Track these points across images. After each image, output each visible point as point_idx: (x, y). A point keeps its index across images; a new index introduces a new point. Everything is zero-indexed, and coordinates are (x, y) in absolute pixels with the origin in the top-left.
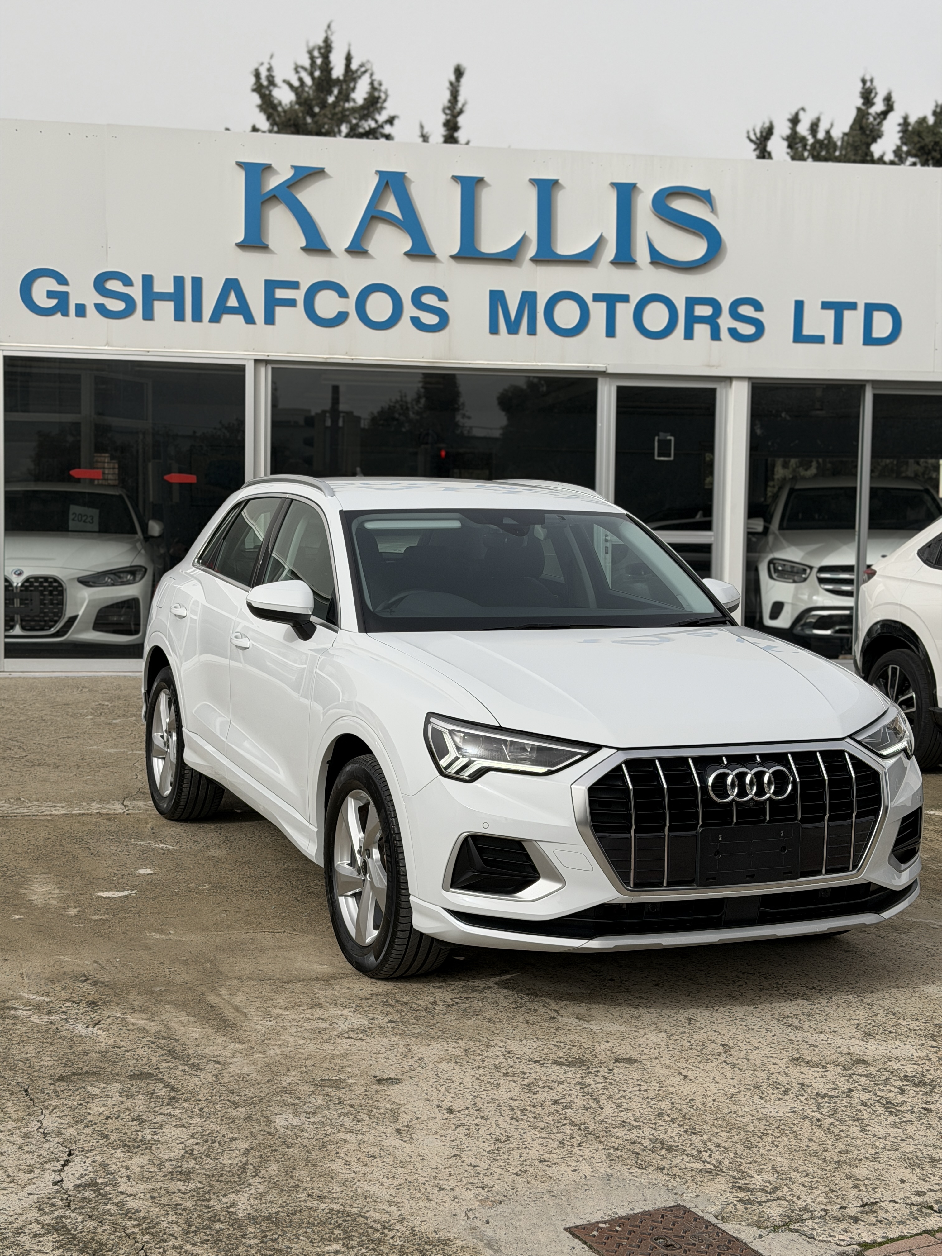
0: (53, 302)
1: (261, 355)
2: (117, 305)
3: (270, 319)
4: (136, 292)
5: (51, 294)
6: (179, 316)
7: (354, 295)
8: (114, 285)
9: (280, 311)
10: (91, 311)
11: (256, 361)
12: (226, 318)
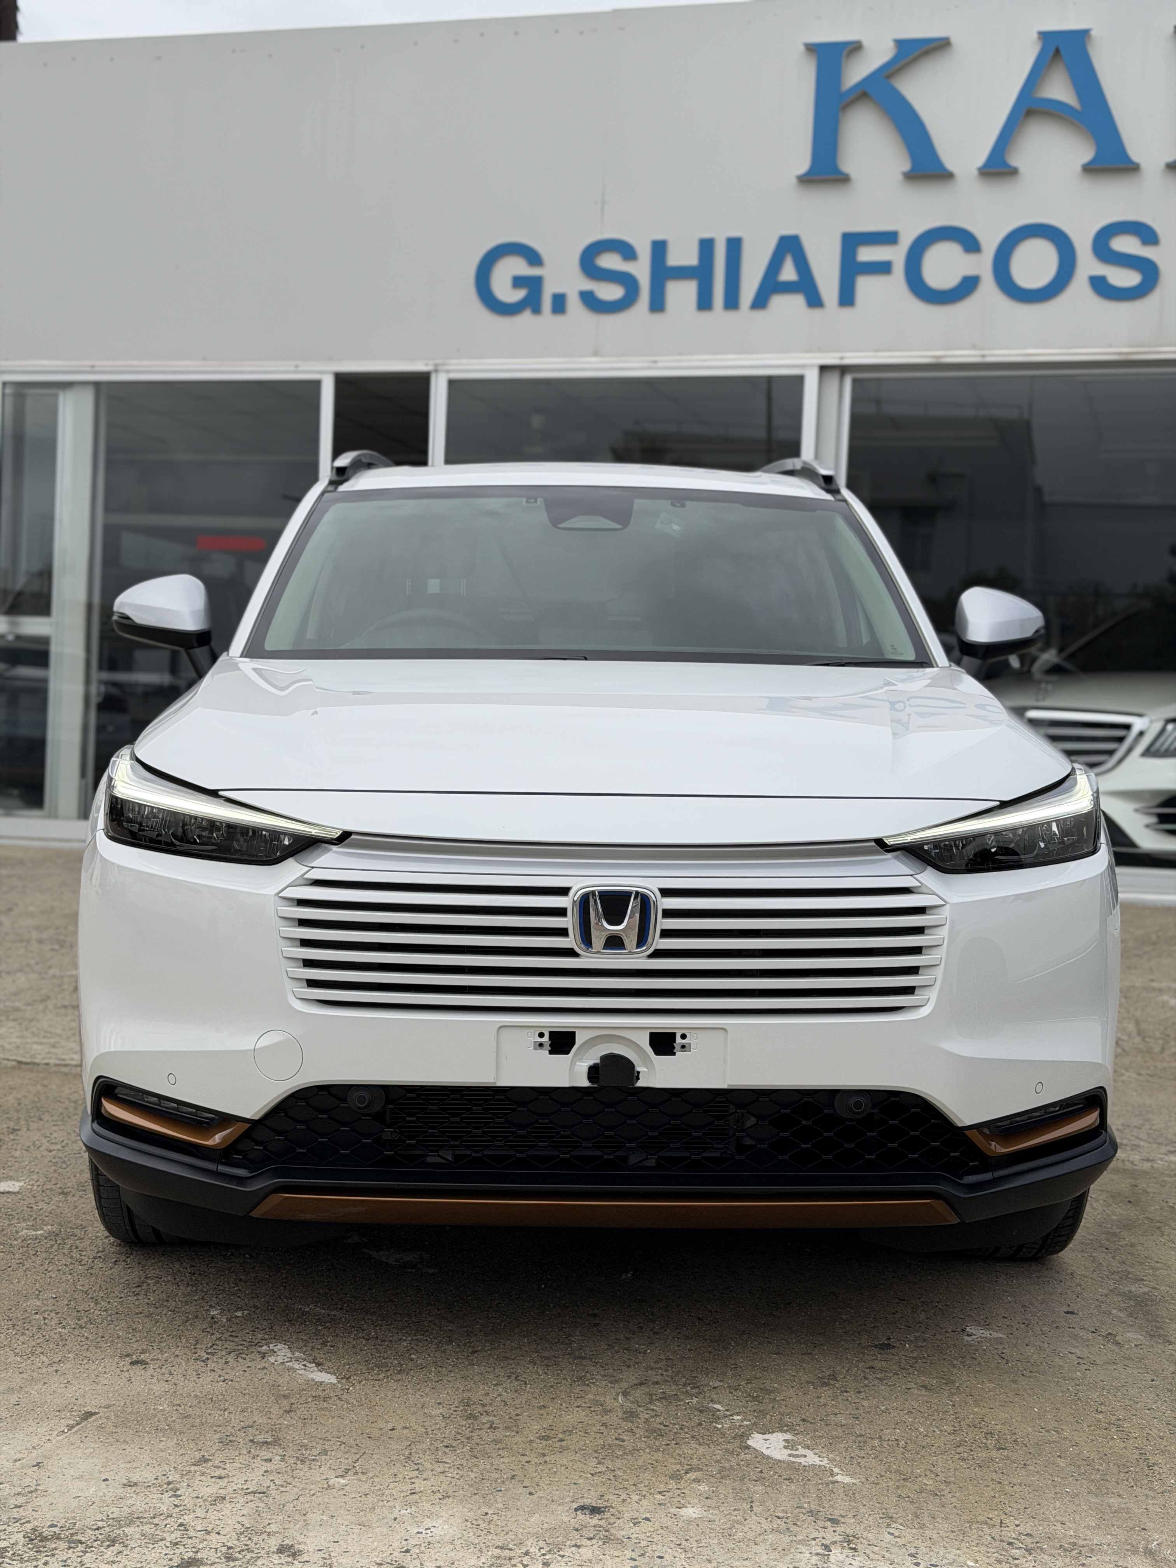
0: (519, 295)
1: (831, 359)
2: (611, 292)
3: (847, 298)
4: (641, 270)
5: (518, 282)
6: (704, 303)
7: (990, 244)
8: (610, 261)
9: (865, 285)
10: (574, 303)
11: (824, 369)
12: (779, 302)
